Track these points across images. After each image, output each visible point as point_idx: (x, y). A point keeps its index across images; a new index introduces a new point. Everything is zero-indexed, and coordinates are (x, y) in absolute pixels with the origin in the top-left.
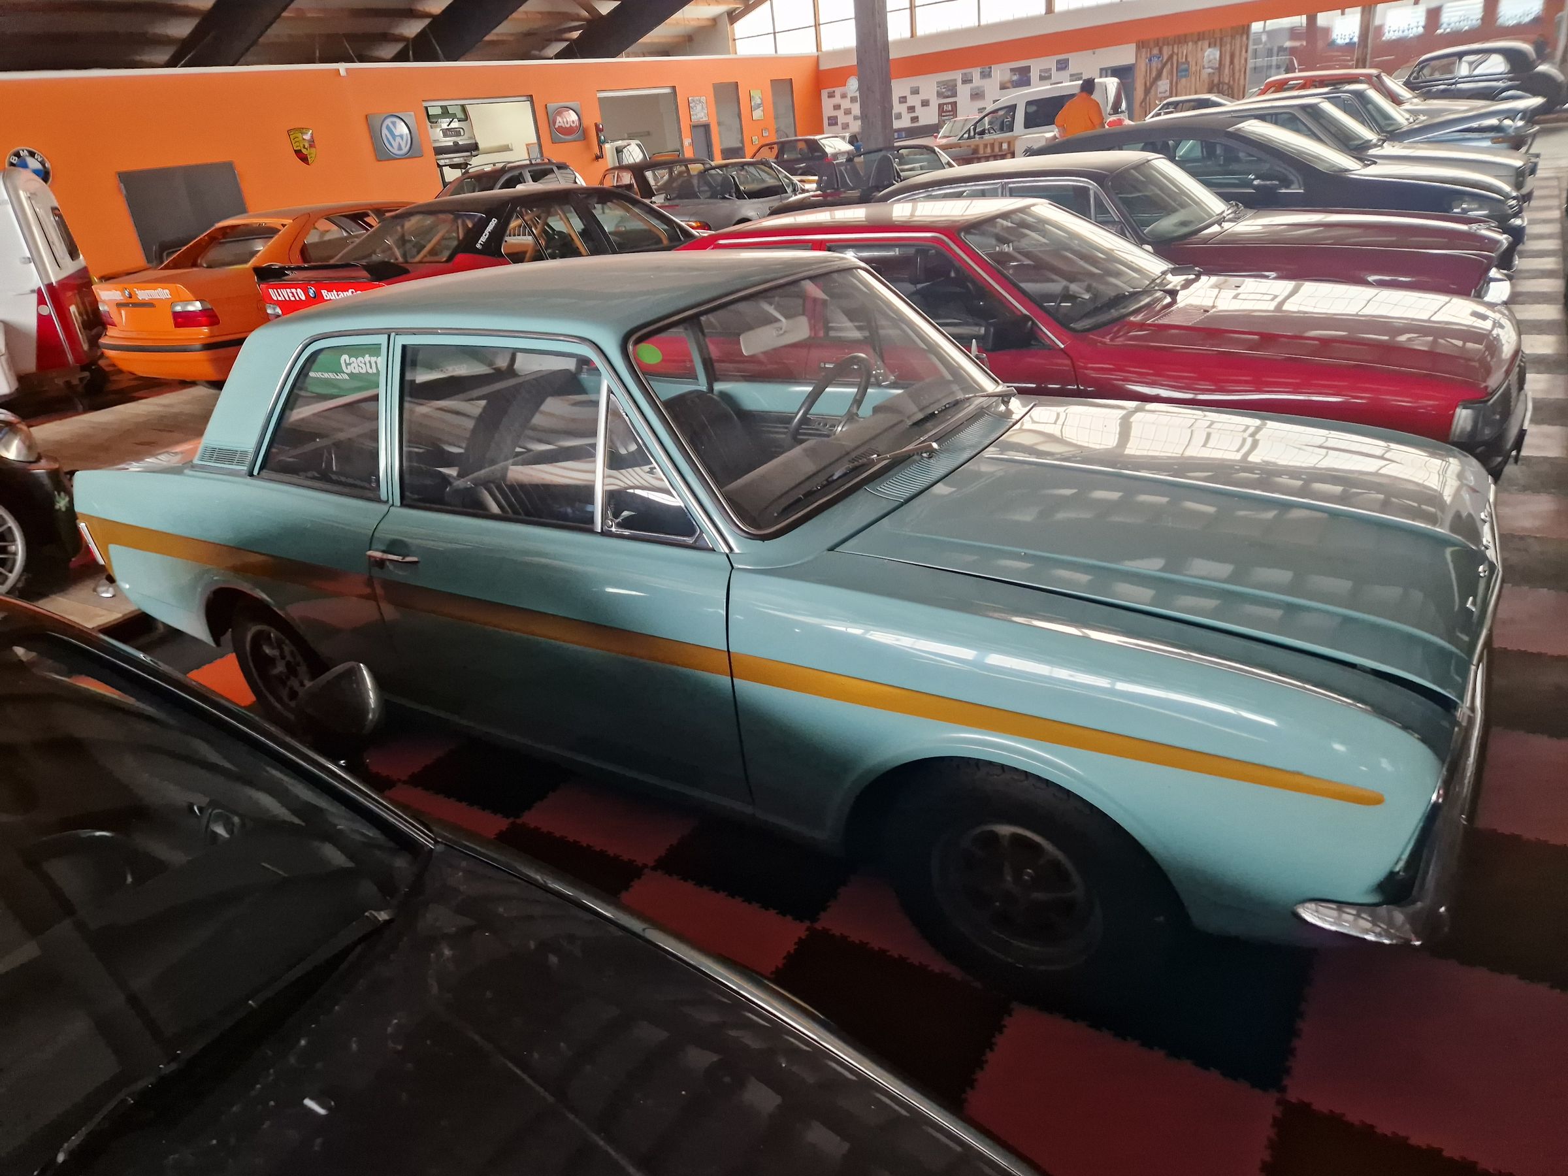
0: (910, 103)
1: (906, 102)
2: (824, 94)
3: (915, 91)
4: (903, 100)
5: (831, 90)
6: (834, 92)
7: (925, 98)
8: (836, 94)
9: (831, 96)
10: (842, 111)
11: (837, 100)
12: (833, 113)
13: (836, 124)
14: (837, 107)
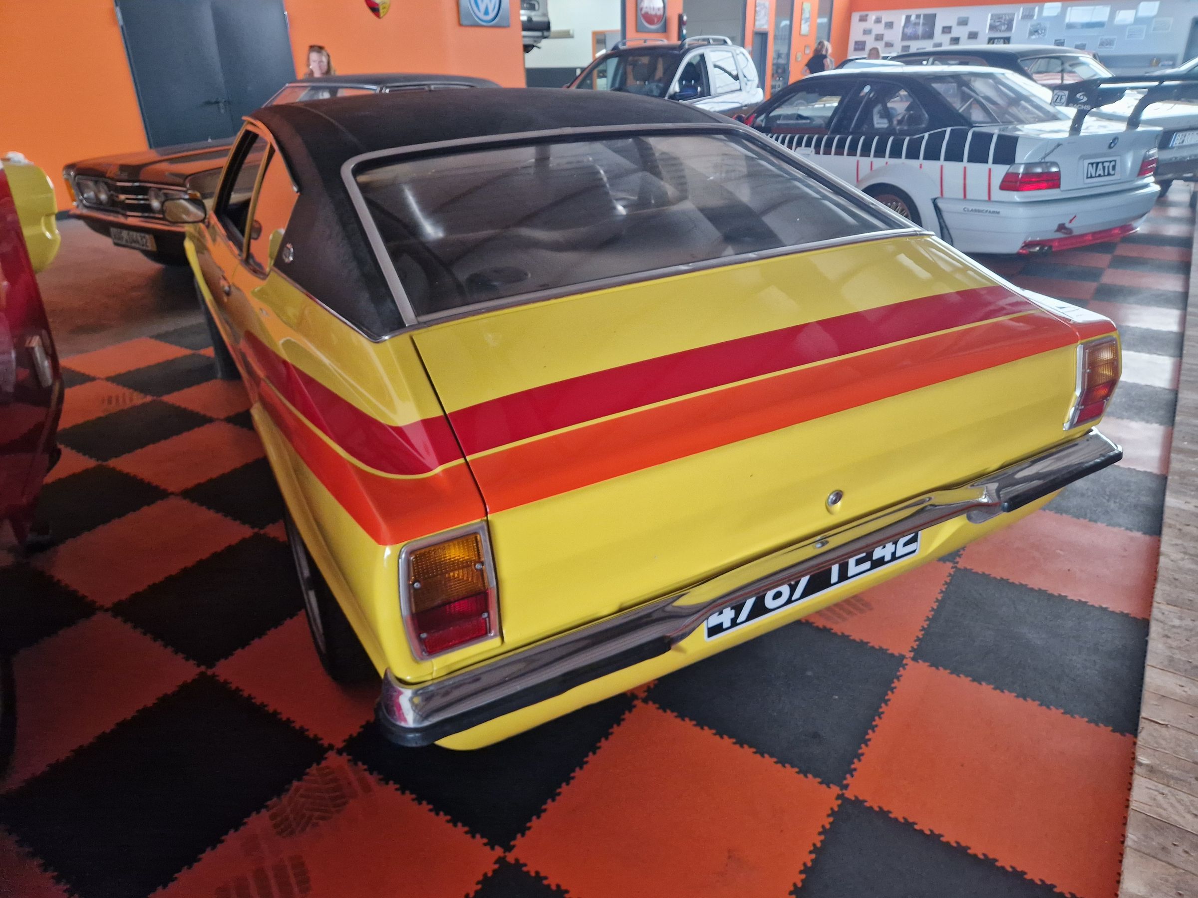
0: (955, 33)
1: (950, 32)
2: (856, 16)
3: (963, 22)
4: (947, 30)
5: (864, 13)
6: (867, 15)
7: (974, 30)
8: (869, 18)
9: (863, 19)
10: (873, 36)
11: (870, 23)
12: (861, 38)
13: (863, 49)
14: (867, 32)
